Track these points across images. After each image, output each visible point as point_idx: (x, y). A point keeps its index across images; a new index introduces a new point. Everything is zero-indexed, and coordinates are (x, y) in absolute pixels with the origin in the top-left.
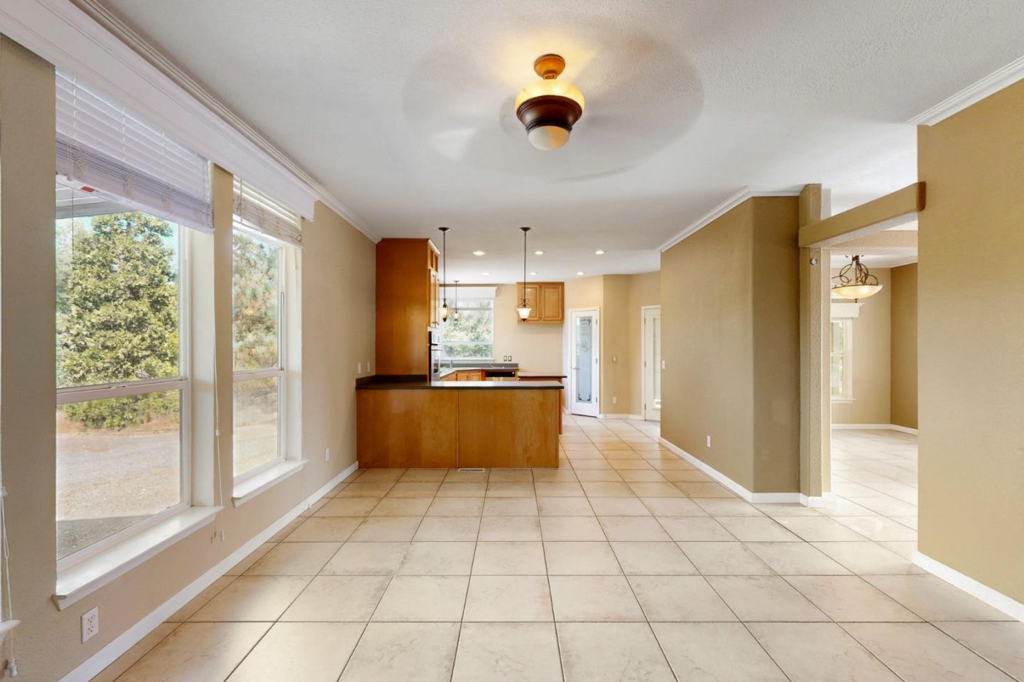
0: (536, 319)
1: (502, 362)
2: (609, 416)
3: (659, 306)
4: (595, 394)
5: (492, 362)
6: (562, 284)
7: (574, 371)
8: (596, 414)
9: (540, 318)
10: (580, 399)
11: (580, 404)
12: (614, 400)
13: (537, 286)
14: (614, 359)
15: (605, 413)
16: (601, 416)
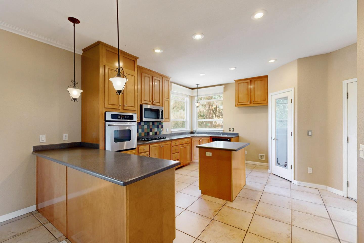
0: (248, 103)
1: (228, 131)
2: (303, 184)
3: (356, 80)
4: (290, 162)
5: (222, 132)
6: (267, 77)
7: (274, 141)
8: (291, 178)
9: (251, 102)
10: (278, 164)
11: (278, 167)
12: (310, 170)
13: (249, 81)
14: (310, 133)
15: (298, 180)
16: (295, 182)
